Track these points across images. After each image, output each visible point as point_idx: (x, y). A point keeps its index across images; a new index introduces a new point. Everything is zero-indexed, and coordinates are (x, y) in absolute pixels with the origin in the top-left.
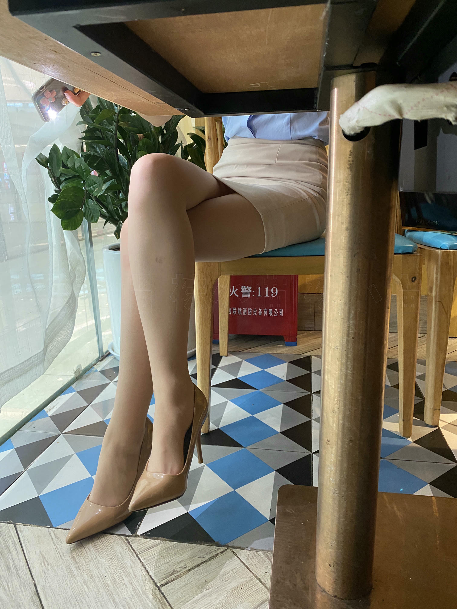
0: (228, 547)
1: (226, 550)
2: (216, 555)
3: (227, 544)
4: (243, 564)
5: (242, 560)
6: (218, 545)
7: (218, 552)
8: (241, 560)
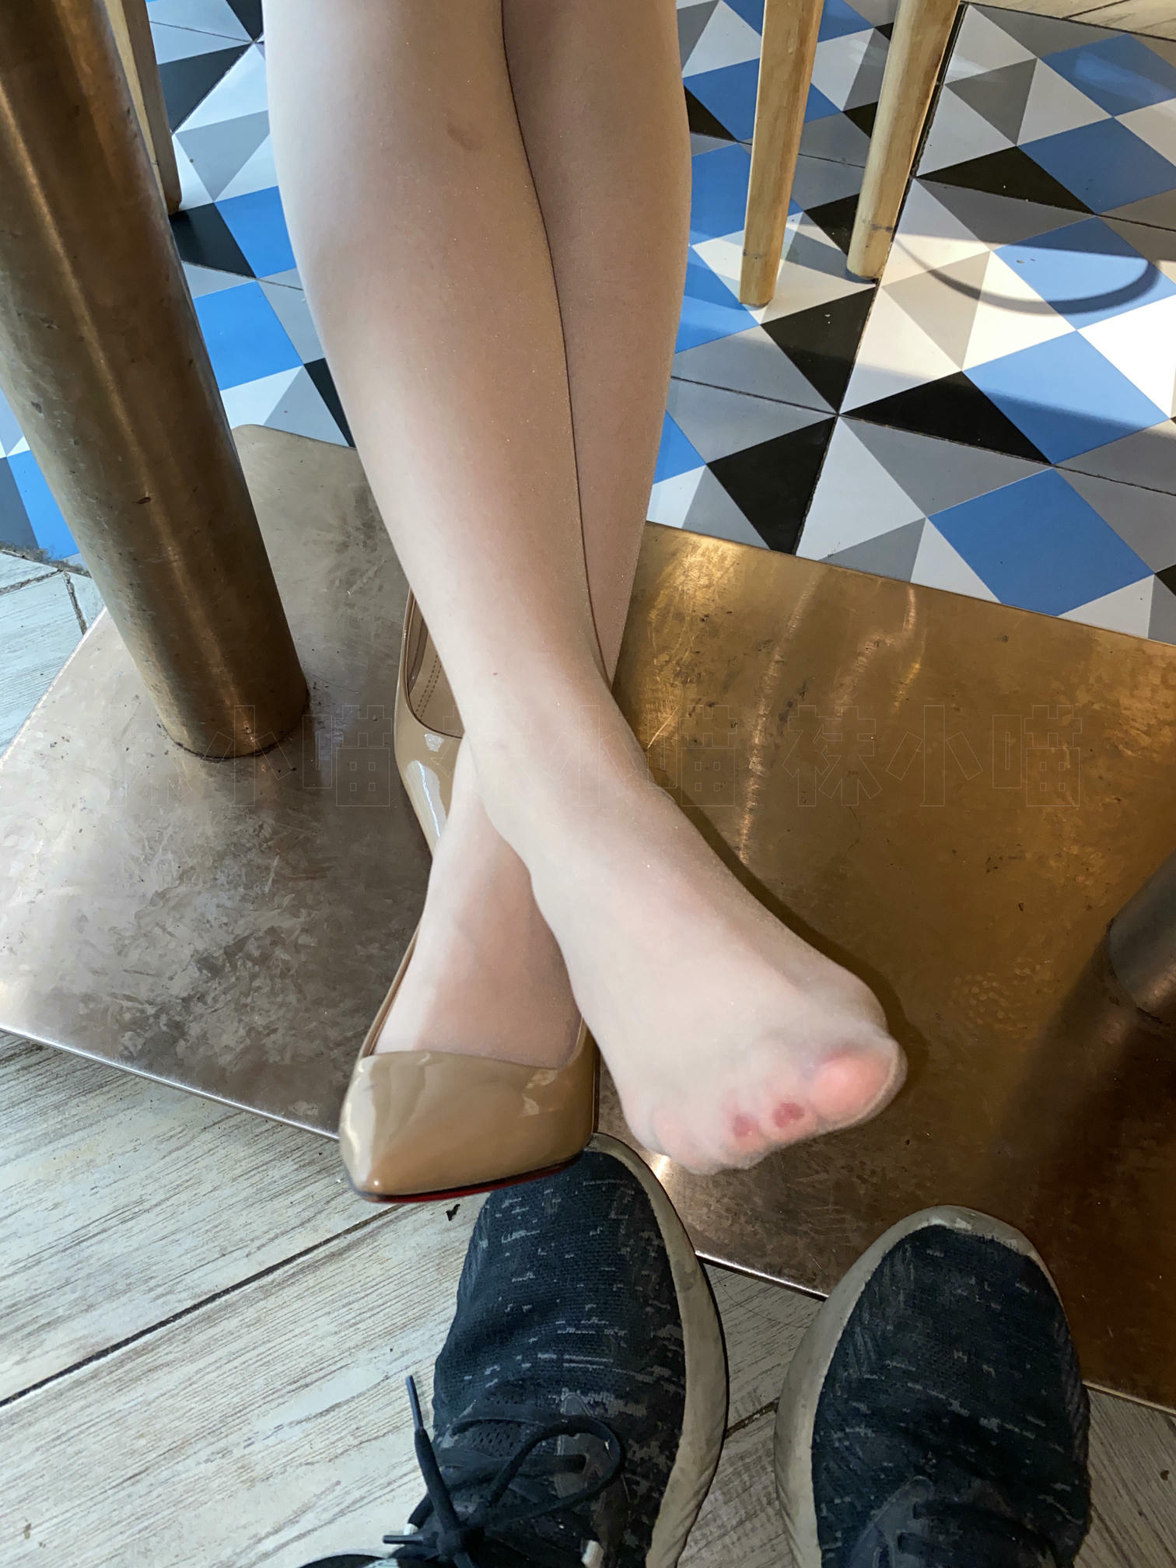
0: (62, 566)
1: (53, 573)
2: (22, 584)
3: (65, 560)
4: (75, 616)
5: (80, 606)
6: (40, 558)
7: (31, 577)
8: (76, 605)
